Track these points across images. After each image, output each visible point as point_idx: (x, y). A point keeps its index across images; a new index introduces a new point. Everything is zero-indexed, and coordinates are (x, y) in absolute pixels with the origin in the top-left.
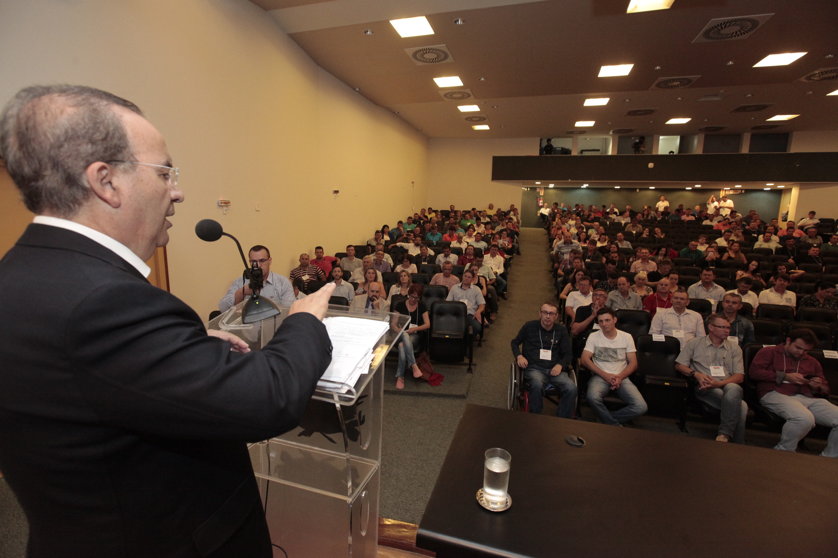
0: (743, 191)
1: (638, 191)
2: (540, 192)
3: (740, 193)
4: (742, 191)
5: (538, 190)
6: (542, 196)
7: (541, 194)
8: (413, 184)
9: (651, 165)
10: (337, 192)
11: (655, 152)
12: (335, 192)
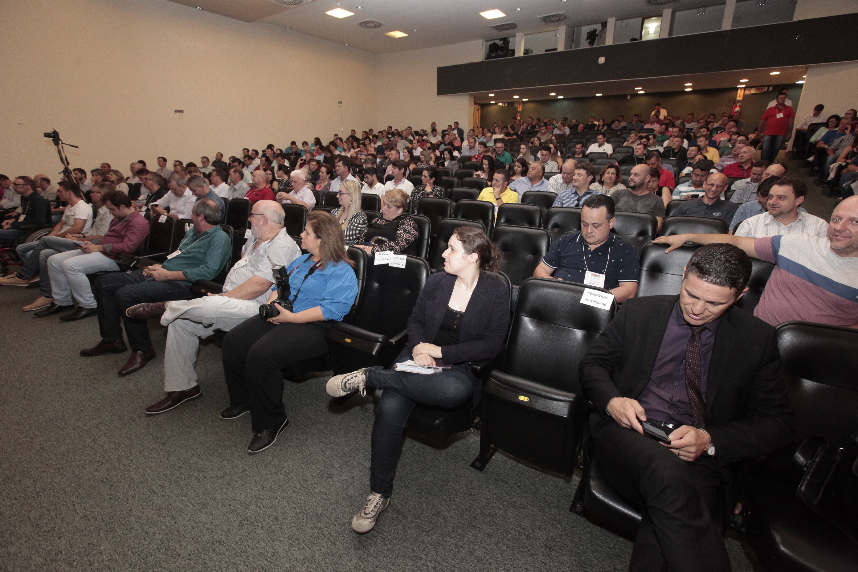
0: (771, 89)
1: (629, 98)
2: (517, 108)
3: (765, 92)
4: (768, 89)
5: (516, 105)
6: (520, 112)
7: (519, 110)
8: (340, 104)
9: (602, 60)
10: (181, 111)
11: (609, 42)
12: (177, 111)
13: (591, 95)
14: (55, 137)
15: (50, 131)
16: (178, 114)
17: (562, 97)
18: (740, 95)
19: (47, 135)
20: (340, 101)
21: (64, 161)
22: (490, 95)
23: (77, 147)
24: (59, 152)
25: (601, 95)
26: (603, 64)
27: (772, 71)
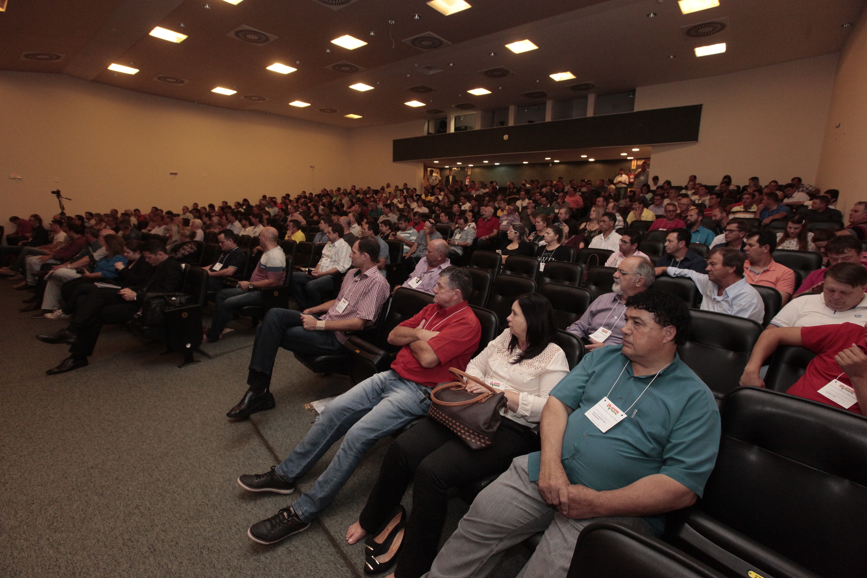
1: (551, 165)
2: (467, 172)
5: (466, 170)
6: (469, 175)
8: (312, 168)
9: (506, 137)
10: (176, 174)
11: (511, 123)
12: (171, 174)
13: (520, 163)
14: (58, 193)
15: (55, 190)
16: (173, 175)
17: (499, 164)
18: (634, 165)
19: (53, 192)
20: (312, 165)
21: (62, 208)
22: (435, 162)
23: (70, 200)
24: (60, 202)
25: (527, 163)
26: (507, 140)
27: (634, 148)
